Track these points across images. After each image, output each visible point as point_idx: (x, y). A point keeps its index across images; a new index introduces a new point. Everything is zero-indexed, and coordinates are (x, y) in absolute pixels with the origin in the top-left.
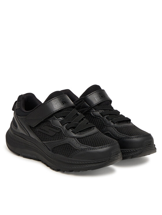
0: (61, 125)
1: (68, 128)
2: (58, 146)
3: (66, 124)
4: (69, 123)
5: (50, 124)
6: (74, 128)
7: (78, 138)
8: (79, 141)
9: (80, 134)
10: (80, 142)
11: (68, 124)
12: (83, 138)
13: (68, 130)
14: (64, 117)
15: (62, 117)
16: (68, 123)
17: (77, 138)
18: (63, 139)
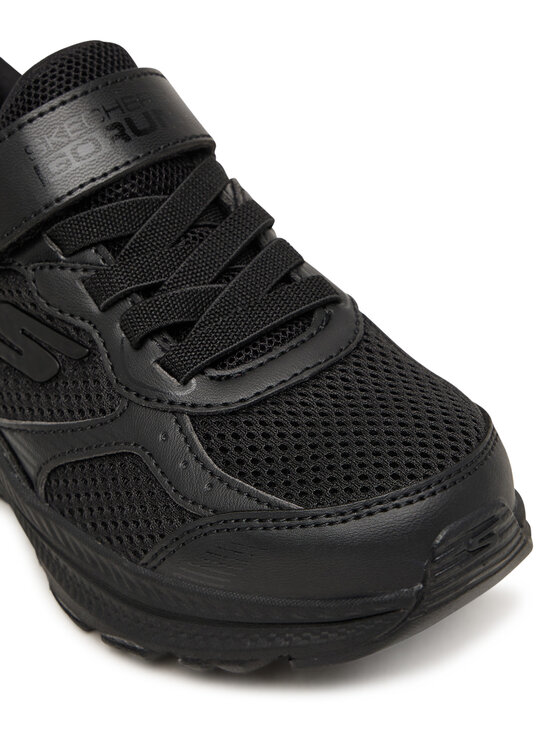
0: (94, 308)
1: (141, 333)
2: (73, 465)
3: (128, 304)
4: (147, 292)
5: (24, 294)
6: (178, 331)
7: (201, 416)
8: (206, 438)
9: (219, 379)
10: (209, 450)
11: (139, 298)
12: (234, 413)
13: (139, 345)
14: (114, 245)
15: (103, 248)
16: (138, 291)
17: (192, 417)
18: (103, 412)
